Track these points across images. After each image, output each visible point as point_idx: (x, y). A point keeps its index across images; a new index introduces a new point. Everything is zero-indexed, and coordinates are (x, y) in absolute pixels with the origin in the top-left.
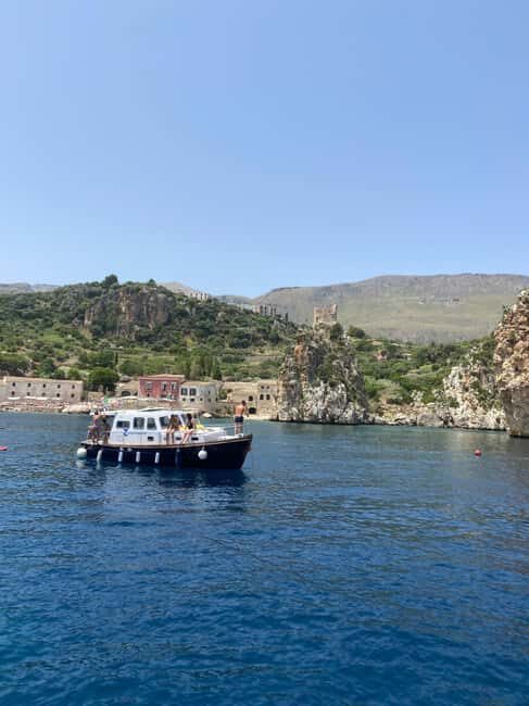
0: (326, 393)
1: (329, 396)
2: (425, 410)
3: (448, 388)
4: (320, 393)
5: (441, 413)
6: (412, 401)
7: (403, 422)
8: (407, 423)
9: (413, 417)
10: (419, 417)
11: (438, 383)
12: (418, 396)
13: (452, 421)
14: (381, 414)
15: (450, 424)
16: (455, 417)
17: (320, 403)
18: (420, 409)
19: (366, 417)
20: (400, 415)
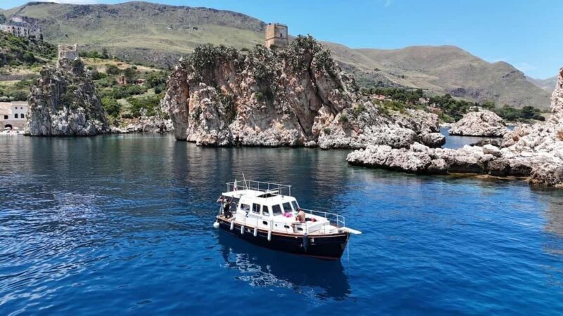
0: (68, 114)
1: (71, 117)
2: (148, 121)
3: (163, 106)
4: (64, 114)
5: (158, 123)
6: (140, 115)
7: (132, 130)
8: (135, 131)
9: (140, 126)
10: (144, 126)
11: (156, 103)
12: (144, 112)
13: (165, 128)
14: (117, 126)
15: (164, 130)
16: (167, 126)
17: (64, 122)
18: (145, 121)
19: (104, 128)
20: (130, 126)
